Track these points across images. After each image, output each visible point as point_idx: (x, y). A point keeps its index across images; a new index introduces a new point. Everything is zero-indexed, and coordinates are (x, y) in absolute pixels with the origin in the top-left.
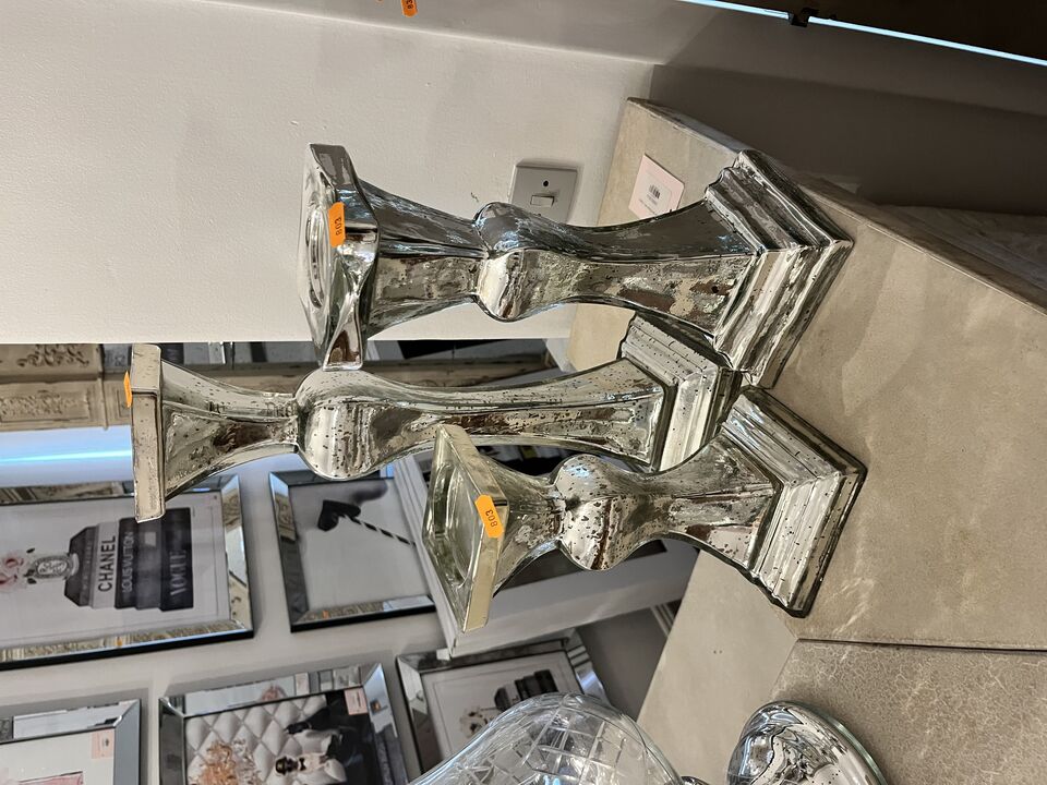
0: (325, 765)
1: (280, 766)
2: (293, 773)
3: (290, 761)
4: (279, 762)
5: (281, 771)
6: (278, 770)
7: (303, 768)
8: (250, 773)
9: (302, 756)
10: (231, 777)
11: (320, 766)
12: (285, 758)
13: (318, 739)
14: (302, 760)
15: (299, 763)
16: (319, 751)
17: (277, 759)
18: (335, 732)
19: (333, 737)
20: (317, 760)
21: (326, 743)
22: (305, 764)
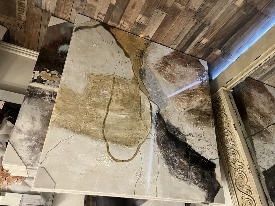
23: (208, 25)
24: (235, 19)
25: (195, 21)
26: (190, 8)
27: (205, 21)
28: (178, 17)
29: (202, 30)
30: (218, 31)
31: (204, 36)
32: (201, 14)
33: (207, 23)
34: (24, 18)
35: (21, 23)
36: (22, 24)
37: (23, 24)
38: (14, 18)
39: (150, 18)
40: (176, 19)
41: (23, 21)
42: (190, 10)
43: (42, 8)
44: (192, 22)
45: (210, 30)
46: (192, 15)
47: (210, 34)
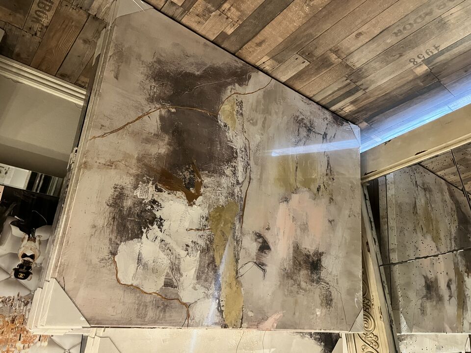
0: (37, 239)
1: (21, 275)
2: (33, 266)
3: (21, 266)
4: (16, 275)
5: (27, 275)
6: (25, 278)
7: (32, 257)
8: (17, 303)
9: (20, 255)
10: (13, 321)
11: (37, 243)
12: (15, 269)
13: (10, 236)
14: (24, 256)
15: (26, 259)
16: (23, 240)
17: (13, 277)
18: (9, 221)
19: (13, 223)
20: (31, 244)
21: (16, 231)
22: (28, 255)
23: (364, 90)
24: (406, 88)
25: (348, 81)
26: (348, 63)
27: (362, 84)
28: (325, 72)
29: (353, 94)
30: (374, 99)
31: (352, 103)
32: (360, 74)
33: (363, 87)
34: (45, 21)
35: (37, 27)
36: (40, 30)
37: (42, 29)
38: (25, 17)
39: (281, 64)
40: (319, 73)
41: (43, 25)
42: (347, 66)
43: (90, 12)
44: (343, 81)
45: (365, 96)
46: (347, 73)
47: (362, 101)
